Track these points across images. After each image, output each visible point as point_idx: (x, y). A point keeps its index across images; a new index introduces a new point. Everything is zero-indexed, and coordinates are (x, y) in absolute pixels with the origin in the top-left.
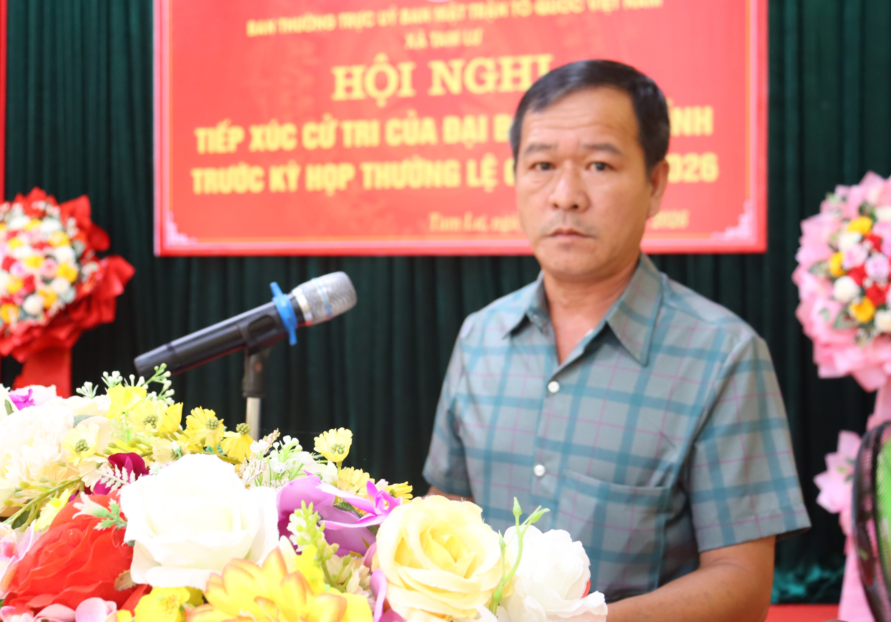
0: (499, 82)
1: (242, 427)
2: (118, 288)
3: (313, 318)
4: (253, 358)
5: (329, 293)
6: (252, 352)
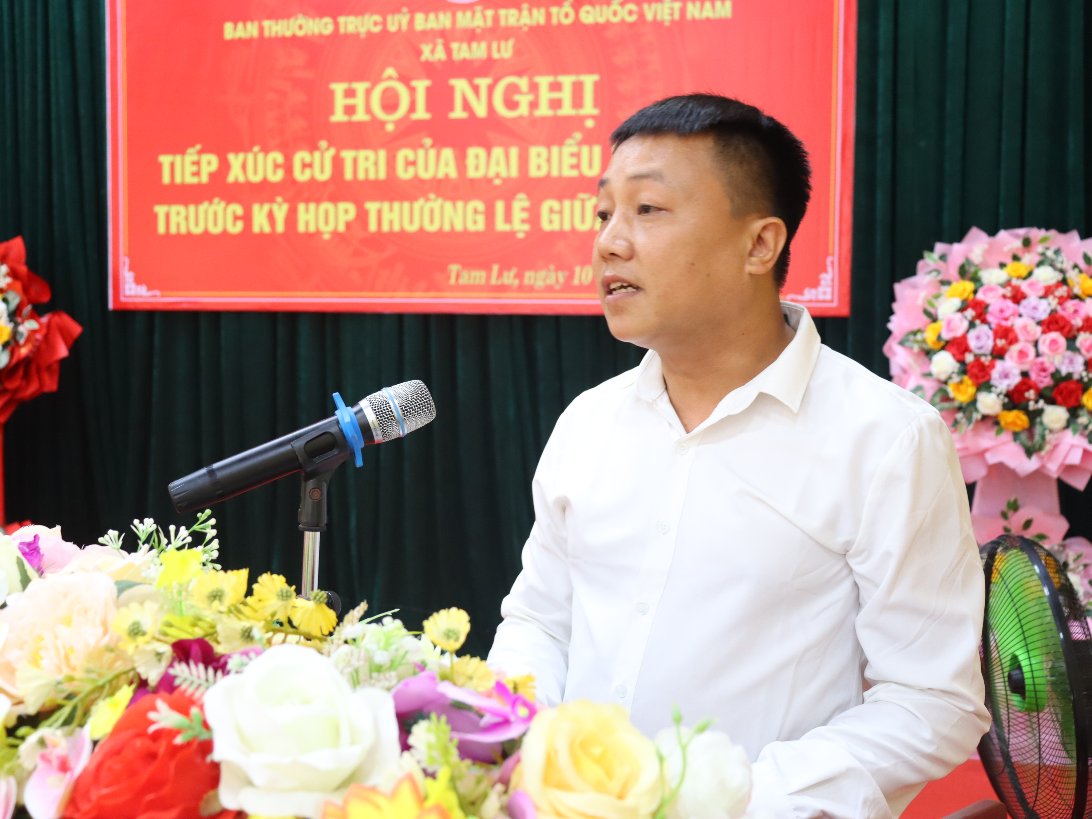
0: (534, 105)
1: (317, 595)
2: (63, 351)
3: (383, 436)
4: (311, 484)
5: (403, 405)
6: (309, 476)
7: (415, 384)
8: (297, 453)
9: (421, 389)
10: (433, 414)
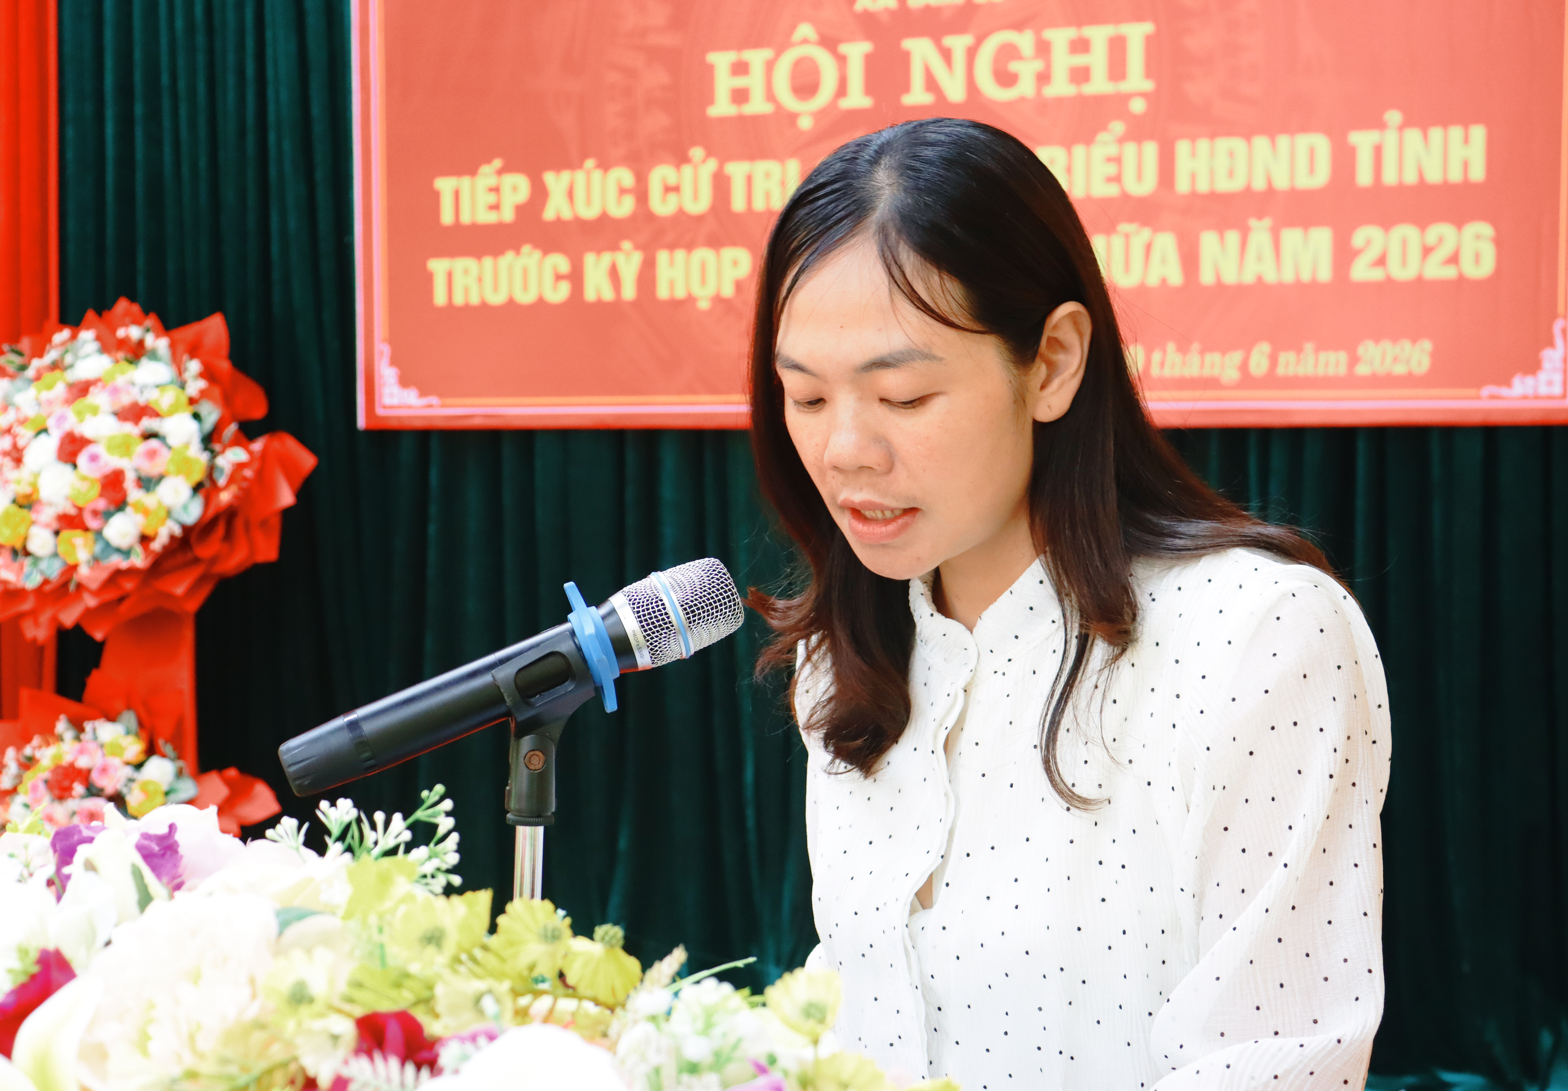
0: (1043, 78)
1: (606, 933)
2: (286, 497)
3: (651, 657)
4: (527, 742)
5: (687, 604)
6: (524, 729)
7: (707, 565)
8: (502, 690)
9: (718, 575)
10: (739, 618)
